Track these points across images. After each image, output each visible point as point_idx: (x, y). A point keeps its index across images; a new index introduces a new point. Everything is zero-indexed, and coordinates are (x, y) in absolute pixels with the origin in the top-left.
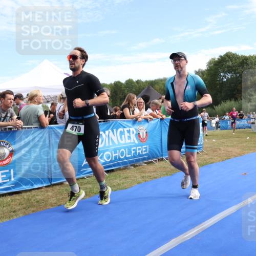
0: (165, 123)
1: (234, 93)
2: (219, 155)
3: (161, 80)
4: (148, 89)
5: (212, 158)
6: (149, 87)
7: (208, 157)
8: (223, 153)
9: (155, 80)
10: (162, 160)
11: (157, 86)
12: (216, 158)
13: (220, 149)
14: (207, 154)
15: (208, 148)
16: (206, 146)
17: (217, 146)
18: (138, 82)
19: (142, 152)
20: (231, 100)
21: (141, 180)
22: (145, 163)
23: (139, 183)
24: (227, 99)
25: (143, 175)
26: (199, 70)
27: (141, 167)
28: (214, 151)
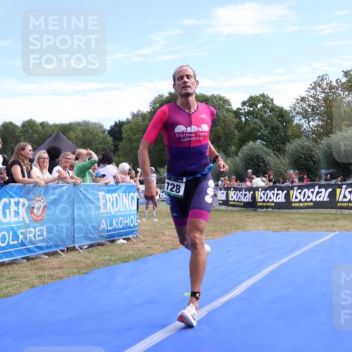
0: (81, 191)
2: (161, 244)
3: (79, 124)
4: (57, 137)
5: (150, 248)
6: (58, 133)
7: (145, 246)
8: (168, 240)
9: (71, 124)
10: (74, 249)
11: (72, 134)
12: (156, 247)
13: (163, 234)
14: (143, 241)
15: (145, 231)
16: (143, 228)
17: (160, 229)
18: (43, 124)
19: (34, 236)
21: (36, 281)
22: (46, 254)
23: (33, 286)
25: (41, 273)
26: (139, 111)
27: (38, 260)
28: (154, 237)
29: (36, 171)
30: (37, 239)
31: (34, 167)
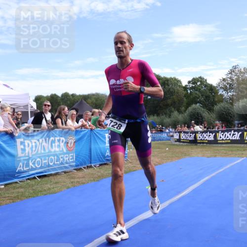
0: (95, 133)
1: (157, 109)
3: (93, 95)
4: (81, 103)
5: (135, 166)
6: (82, 101)
7: (132, 166)
9: (89, 95)
10: (91, 167)
11: (89, 101)
14: (131, 163)
15: (132, 156)
18: (73, 95)
19: (69, 159)
20: (154, 116)
21: (70, 185)
23: (68, 188)
24: (150, 114)
25: (72, 180)
27: (71, 173)
29: (69, 122)
30: (70, 161)
31: (68, 120)
